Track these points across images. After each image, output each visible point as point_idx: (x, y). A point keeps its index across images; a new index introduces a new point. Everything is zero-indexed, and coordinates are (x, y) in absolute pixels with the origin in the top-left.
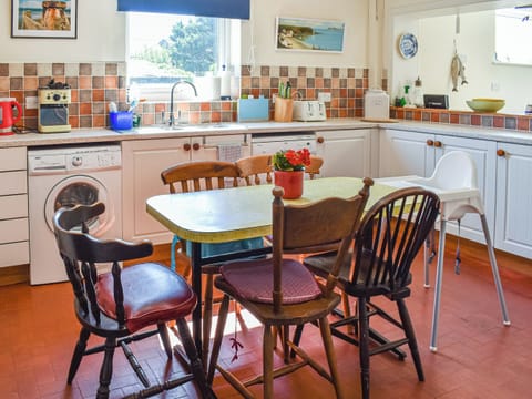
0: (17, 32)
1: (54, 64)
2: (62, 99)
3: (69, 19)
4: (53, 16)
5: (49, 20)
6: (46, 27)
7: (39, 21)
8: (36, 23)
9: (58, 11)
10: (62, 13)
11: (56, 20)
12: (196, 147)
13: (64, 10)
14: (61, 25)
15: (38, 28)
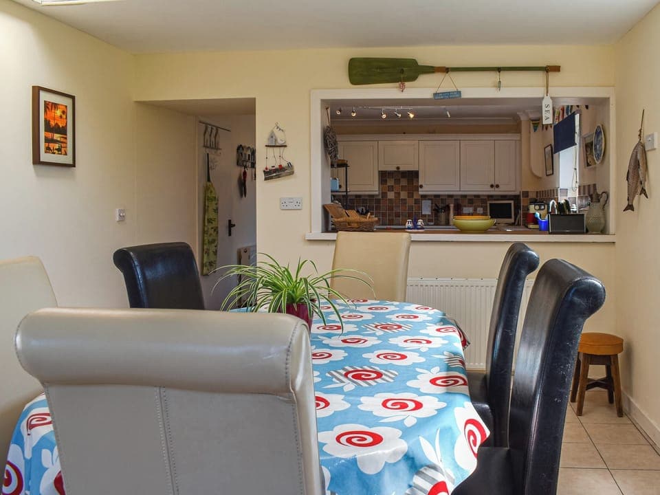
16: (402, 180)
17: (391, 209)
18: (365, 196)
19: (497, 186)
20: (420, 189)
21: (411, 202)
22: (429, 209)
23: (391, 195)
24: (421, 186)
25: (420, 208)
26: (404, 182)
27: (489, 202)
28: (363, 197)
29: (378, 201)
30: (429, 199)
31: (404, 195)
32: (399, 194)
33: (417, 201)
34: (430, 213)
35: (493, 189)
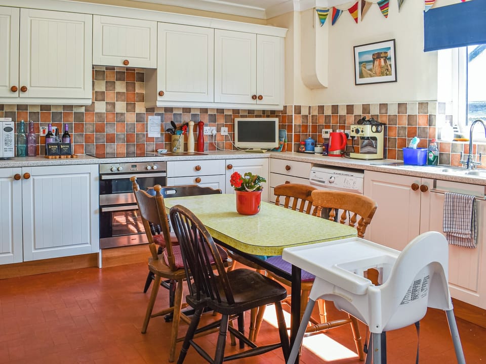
0: (359, 81)
1: (380, 104)
2: (360, 133)
3: (390, 65)
4: (380, 64)
5: (377, 69)
6: (376, 75)
7: (371, 70)
8: (369, 72)
9: (382, 60)
10: (385, 62)
11: (381, 67)
12: (424, 189)
13: (387, 59)
14: (385, 71)
15: (371, 76)
16: (118, 83)
17: (100, 129)
18: (57, 106)
19: (261, 98)
20: (159, 98)
21: (131, 118)
22: (159, 129)
23: (101, 107)
24: (161, 94)
25: (145, 127)
26: (120, 87)
27: (237, 120)
28: (53, 110)
29: (79, 116)
30: (158, 114)
31: (120, 107)
32: (114, 105)
33: (140, 118)
34: (159, 136)
35: (254, 102)
